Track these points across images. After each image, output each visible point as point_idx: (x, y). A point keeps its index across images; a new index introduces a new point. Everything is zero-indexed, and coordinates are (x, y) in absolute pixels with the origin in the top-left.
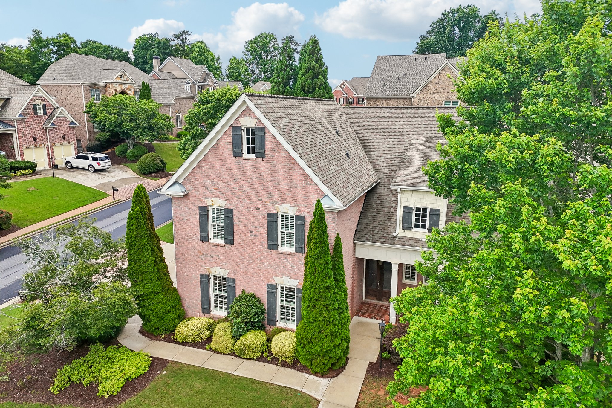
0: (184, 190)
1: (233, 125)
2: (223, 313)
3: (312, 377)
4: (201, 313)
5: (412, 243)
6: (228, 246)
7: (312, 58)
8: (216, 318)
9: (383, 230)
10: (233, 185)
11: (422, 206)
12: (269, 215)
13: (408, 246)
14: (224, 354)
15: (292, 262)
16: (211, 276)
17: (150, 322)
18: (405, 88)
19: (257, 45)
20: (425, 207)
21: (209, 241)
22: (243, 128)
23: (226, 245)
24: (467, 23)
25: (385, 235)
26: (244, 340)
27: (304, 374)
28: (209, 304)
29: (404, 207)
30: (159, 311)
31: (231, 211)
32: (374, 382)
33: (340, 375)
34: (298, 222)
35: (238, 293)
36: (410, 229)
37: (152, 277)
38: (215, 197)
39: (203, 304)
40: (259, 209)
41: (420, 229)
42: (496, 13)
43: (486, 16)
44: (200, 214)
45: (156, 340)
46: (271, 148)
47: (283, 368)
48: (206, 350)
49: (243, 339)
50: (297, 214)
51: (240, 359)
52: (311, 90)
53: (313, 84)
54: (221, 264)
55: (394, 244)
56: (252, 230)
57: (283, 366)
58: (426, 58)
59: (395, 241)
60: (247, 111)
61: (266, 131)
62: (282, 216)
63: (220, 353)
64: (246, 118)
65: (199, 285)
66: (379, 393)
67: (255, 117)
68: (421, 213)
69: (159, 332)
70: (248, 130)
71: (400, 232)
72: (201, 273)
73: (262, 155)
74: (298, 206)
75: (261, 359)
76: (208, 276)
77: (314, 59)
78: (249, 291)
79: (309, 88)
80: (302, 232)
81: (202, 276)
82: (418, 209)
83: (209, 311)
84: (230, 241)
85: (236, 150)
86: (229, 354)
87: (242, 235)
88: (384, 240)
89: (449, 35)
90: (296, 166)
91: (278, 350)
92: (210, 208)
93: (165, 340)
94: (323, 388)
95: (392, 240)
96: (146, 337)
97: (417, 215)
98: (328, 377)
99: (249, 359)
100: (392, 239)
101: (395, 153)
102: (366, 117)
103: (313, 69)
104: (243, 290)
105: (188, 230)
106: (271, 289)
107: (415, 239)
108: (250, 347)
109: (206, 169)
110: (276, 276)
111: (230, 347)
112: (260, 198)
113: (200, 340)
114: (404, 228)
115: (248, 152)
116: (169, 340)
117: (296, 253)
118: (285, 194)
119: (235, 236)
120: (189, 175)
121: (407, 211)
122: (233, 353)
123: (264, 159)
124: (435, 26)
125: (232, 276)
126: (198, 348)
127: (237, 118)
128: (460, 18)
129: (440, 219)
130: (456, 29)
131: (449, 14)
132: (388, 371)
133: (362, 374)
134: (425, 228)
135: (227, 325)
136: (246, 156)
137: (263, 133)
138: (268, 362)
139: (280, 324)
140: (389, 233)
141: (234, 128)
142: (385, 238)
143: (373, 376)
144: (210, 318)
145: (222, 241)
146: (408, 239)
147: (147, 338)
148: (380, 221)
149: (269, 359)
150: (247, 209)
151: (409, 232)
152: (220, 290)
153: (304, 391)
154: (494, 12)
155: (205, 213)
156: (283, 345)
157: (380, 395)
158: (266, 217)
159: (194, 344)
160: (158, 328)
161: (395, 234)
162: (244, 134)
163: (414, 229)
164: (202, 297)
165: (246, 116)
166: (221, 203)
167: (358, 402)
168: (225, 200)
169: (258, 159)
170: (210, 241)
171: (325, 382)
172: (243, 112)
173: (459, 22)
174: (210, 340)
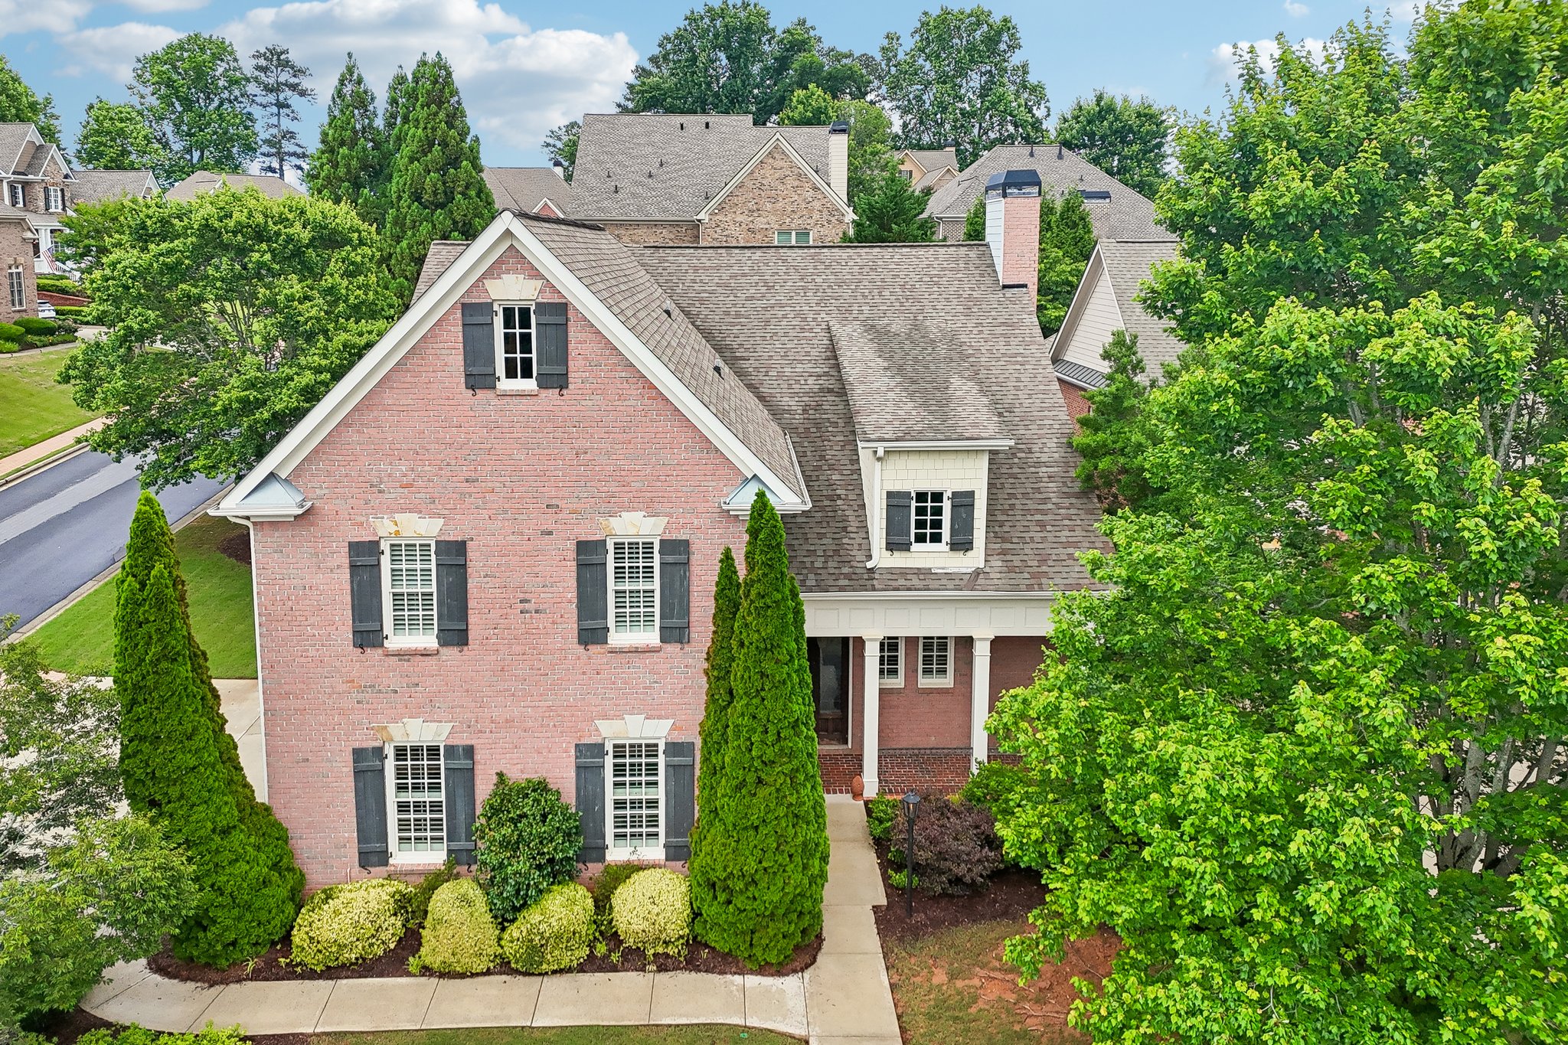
0: (299, 498)
1: (466, 300)
2: (434, 857)
3: (752, 981)
4: (357, 868)
5: (915, 582)
6: (451, 653)
7: (436, 114)
8: (411, 873)
9: (836, 558)
10: (465, 472)
11: (929, 486)
12: (583, 547)
13: (909, 589)
14: (473, 975)
15: (652, 672)
16: (390, 751)
17: (205, 929)
18: (671, 197)
19: (175, 68)
20: (937, 488)
21: (382, 645)
22: (496, 307)
23: (444, 651)
24: (744, 43)
25: (846, 570)
26: (538, 918)
27: (729, 977)
28: (384, 837)
29: (890, 495)
30: (240, 887)
31: (460, 548)
32: (910, 955)
33: (819, 958)
34: (670, 559)
35: (484, 789)
36: (906, 547)
37: (211, 781)
38: (403, 510)
39: (362, 837)
40: (550, 533)
41: (928, 546)
42: (808, 24)
43: (788, 31)
44: (353, 567)
45: (225, 982)
46: (586, 359)
47: (663, 977)
48: (409, 974)
49: (533, 916)
50: (667, 537)
51: (527, 979)
52: (441, 198)
53: (444, 183)
54: (426, 710)
55: (874, 590)
56: (527, 596)
57: (661, 969)
58: (707, 125)
59: (875, 582)
60: (512, 259)
61: (571, 314)
62: (618, 546)
63: (462, 976)
64: (509, 279)
65: (350, 782)
66: (936, 981)
67: (535, 273)
68: (929, 504)
69: (237, 955)
70: (508, 313)
71: (881, 558)
72: (357, 745)
73: (556, 380)
74: (670, 515)
75: (592, 964)
76: (379, 753)
77: (442, 115)
78: (517, 775)
79: (435, 193)
80: (682, 584)
81: (358, 754)
82: (921, 497)
83: (383, 857)
84: (455, 634)
85: (475, 370)
86: (488, 972)
87: (495, 615)
88: (846, 582)
89: (706, 70)
90: (661, 404)
91: (645, 925)
92: (385, 546)
93: (257, 976)
94: (796, 1004)
95: (865, 580)
96: (185, 979)
97: (921, 511)
98: (795, 971)
99: (554, 972)
100: (866, 576)
101: (800, 362)
102: (696, 271)
103: (444, 144)
104: (500, 775)
105: (311, 620)
106: (589, 757)
107: (919, 572)
108: (559, 937)
109: (373, 431)
110: (605, 717)
111: (491, 951)
112: (554, 502)
113: (380, 953)
114: (891, 547)
115: (511, 373)
116: (269, 972)
117: (665, 646)
118: (629, 484)
119: (472, 619)
120: (316, 451)
121: (896, 502)
122: (504, 967)
123: (565, 392)
124: (669, 46)
125: (462, 740)
126: (381, 975)
127: (479, 280)
128: (729, 31)
129: (976, 516)
130: (722, 56)
131: (702, 18)
132: (930, 920)
133: (872, 942)
134: (940, 541)
135: (466, 886)
136: (505, 384)
137: (560, 320)
138: (614, 969)
139: (617, 853)
140: (854, 564)
141: (467, 308)
142: (848, 577)
143: (901, 939)
144: (389, 877)
145: (428, 640)
146: (904, 572)
147: (190, 985)
148: (821, 535)
149: (615, 957)
150: (512, 538)
151: (904, 554)
152: (416, 788)
153: (753, 1022)
154: (805, 22)
155: (372, 561)
156: (656, 910)
157: (940, 986)
158: (572, 554)
159: (365, 968)
160: (234, 943)
161: (869, 565)
162: (499, 322)
163: (916, 547)
164: (358, 817)
165: (508, 272)
166: (425, 528)
167: (899, 1017)
168: (439, 516)
169: (544, 393)
170: (386, 643)
171: (790, 984)
172: (499, 262)
173: (728, 38)
174: (411, 941)
